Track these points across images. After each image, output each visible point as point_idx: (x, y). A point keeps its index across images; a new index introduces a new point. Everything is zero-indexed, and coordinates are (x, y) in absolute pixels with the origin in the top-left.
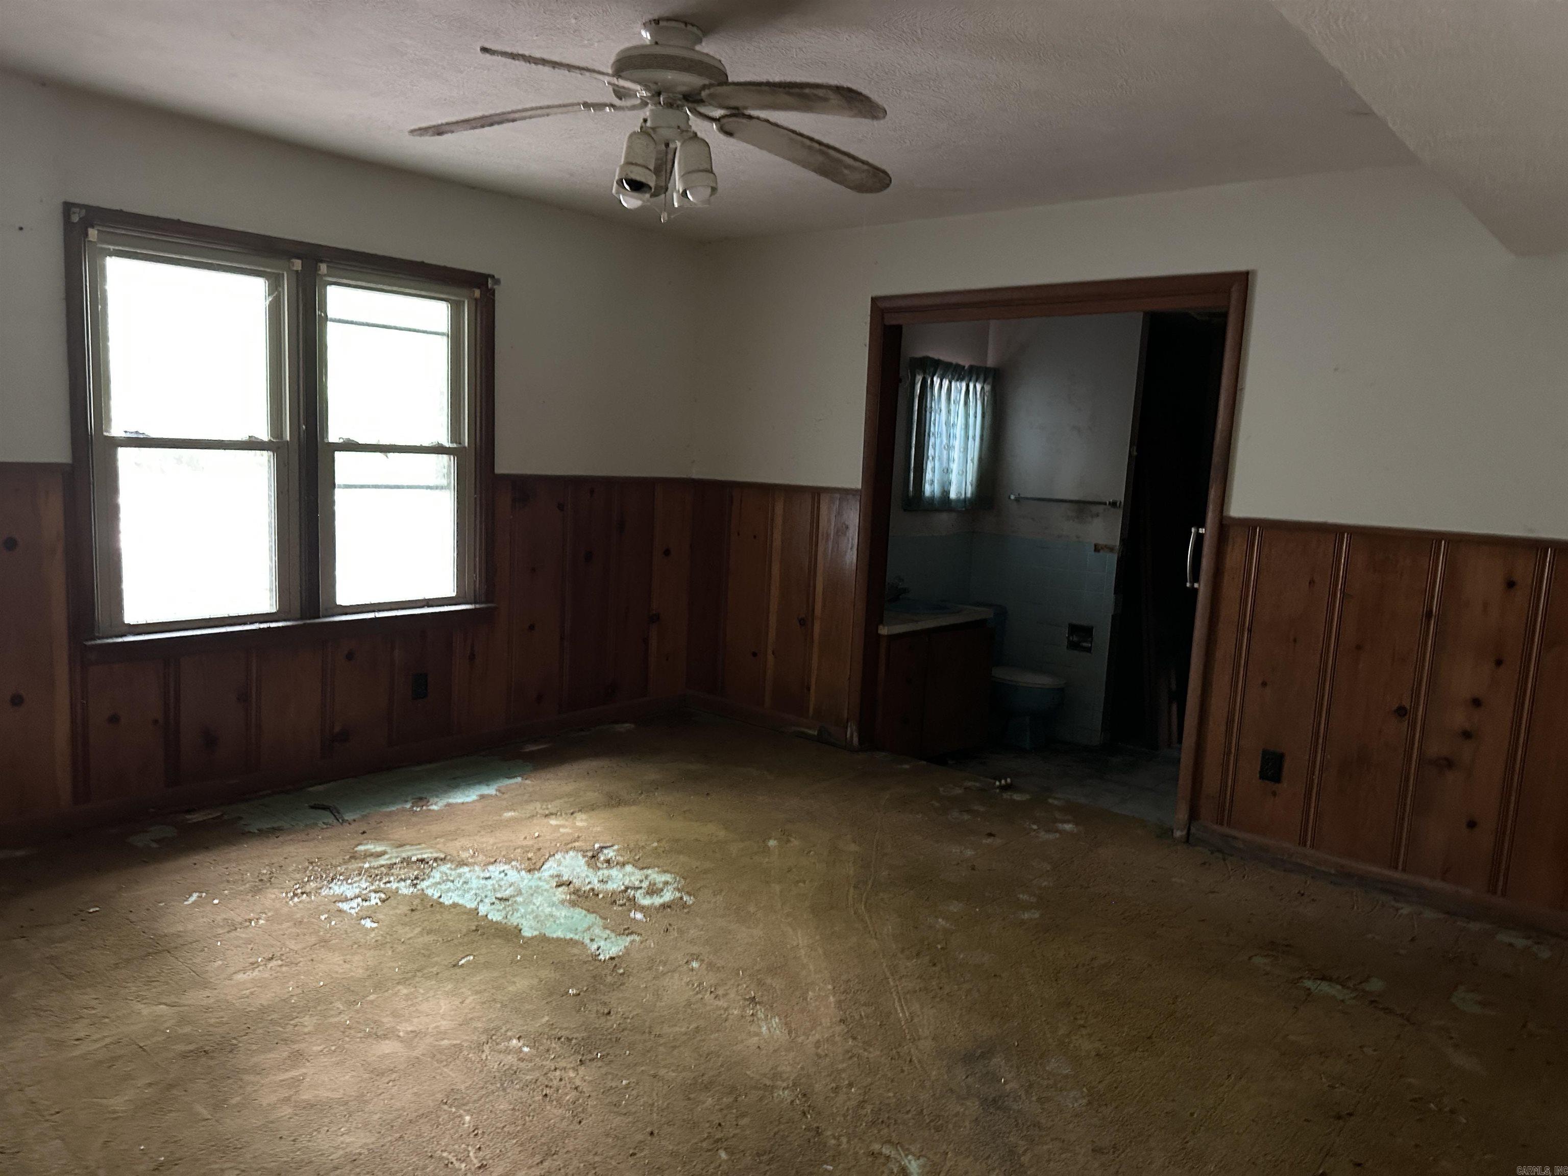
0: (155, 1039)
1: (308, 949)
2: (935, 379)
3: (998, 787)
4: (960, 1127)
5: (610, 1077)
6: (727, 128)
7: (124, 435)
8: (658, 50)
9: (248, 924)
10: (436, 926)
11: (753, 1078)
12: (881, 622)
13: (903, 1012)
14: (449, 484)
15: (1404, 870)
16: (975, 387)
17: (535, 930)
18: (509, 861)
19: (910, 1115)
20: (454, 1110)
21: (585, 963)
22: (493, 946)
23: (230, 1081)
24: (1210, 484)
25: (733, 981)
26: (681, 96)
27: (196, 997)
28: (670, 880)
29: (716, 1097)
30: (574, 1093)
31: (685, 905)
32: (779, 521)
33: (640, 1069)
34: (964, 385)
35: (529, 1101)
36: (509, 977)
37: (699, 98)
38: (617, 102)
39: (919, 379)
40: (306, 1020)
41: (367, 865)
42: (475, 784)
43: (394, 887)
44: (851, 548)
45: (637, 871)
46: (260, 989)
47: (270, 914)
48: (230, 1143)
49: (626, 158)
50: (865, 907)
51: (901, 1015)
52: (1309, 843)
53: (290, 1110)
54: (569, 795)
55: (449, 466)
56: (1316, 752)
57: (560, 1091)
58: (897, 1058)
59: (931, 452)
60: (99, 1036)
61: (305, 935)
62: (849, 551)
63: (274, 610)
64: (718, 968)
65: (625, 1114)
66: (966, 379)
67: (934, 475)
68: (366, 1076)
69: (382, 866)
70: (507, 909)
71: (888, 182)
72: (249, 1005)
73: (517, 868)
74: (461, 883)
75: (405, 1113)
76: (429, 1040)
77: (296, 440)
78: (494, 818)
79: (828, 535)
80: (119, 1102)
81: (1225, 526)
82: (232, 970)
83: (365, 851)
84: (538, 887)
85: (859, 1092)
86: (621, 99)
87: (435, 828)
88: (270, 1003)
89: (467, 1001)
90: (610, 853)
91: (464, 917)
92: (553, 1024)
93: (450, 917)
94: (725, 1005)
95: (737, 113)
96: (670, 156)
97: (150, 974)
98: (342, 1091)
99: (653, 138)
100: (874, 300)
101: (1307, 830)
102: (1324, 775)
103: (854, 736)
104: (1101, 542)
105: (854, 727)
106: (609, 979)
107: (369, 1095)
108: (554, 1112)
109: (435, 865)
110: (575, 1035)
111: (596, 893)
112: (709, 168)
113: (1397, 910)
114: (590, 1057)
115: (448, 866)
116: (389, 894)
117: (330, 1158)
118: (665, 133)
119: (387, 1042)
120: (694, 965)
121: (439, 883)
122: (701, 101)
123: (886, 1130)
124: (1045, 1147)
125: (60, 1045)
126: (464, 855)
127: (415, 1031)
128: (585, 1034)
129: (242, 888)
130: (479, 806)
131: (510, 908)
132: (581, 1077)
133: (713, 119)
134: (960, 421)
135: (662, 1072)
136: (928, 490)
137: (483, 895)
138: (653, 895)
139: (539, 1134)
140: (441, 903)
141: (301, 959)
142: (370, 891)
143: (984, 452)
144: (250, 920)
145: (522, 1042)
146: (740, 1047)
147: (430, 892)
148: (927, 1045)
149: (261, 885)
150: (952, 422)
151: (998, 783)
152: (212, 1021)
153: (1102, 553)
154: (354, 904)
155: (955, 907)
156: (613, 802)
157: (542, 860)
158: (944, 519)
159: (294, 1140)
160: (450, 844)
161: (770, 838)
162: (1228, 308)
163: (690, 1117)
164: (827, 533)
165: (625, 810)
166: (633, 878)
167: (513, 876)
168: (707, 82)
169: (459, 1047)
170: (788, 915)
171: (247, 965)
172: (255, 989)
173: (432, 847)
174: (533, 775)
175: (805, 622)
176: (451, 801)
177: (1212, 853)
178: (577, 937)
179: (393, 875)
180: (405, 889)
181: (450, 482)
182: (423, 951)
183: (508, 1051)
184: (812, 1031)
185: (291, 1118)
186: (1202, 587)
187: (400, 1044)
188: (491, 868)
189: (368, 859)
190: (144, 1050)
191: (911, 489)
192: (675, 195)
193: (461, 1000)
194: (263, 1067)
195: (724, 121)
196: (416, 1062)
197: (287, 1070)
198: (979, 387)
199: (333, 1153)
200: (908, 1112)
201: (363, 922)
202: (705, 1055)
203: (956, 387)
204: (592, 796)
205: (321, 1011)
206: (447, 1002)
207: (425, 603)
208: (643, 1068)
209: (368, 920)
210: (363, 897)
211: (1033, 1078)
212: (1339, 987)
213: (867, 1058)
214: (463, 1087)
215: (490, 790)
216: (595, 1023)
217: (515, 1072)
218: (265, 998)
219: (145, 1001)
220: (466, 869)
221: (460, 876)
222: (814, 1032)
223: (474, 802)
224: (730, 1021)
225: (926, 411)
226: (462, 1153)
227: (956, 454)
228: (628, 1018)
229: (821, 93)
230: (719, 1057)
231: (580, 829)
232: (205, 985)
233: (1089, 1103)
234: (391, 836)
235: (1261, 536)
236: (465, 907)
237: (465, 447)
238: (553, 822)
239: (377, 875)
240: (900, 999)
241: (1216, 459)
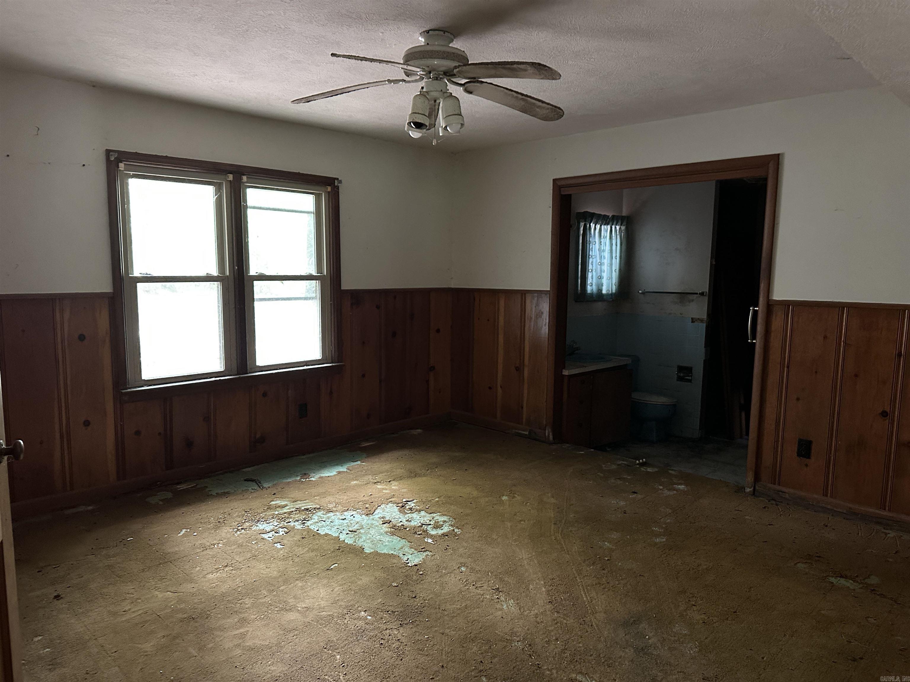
0: (165, 612)
1: (246, 560)
2: (591, 224)
3: (638, 464)
4: (622, 665)
5: (417, 634)
6: (469, 89)
7: (140, 275)
8: (429, 48)
9: (213, 546)
10: (316, 547)
11: (499, 635)
12: (564, 368)
13: (587, 597)
14: (316, 296)
15: (889, 510)
16: (616, 228)
17: (372, 549)
18: (355, 509)
19: (592, 657)
20: (331, 652)
21: (401, 568)
22: (348, 558)
23: (207, 635)
24: (761, 281)
25: (485, 578)
26: (443, 73)
27: (188, 587)
28: (447, 520)
29: (478, 646)
30: (398, 643)
31: (456, 535)
32: (502, 310)
33: (434, 629)
34: (609, 227)
35: (372, 647)
36: (358, 576)
37: (452, 73)
38: (407, 79)
39: (582, 224)
40: (247, 601)
41: (277, 513)
42: (334, 465)
43: (292, 525)
44: (545, 325)
45: (428, 515)
46: (221, 583)
47: (225, 541)
48: (208, 670)
49: (413, 110)
50: (561, 535)
51: (585, 599)
52: (829, 495)
53: (240, 651)
54: (387, 471)
55: (316, 286)
56: (832, 439)
57: (389, 642)
58: (583, 624)
59: (590, 267)
60: (136, 609)
61: (244, 552)
62: (544, 326)
63: (222, 369)
64: (477, 571)
65: (427, 655)
66: (611, 223)
67: (592, 280)
68: (282, 632)
69: (285, 513)
70: (356, 537)
71: (562, 114)
72: (216, 592)
73: (360, 513)
74: (329, 522)
75: (304, 654)
76: (315, 612)
77: (232, 274)
78: (346, 485)
79: (531, 318)
80: (148, 646)
81: (771, 305)
82: (206, 572)
83: (276, 504)
84: (372, 524)
85: (561, 644)
86: (408, 76)
87: (314, 491)
88: (227, 591)
89: (336, 590)
90: (412, 504)
91: (332, 541)
92: (383, 603)
93: (323, 541)
94: (482, 592)
95: (474, 80)
96: (437, 107)
97: (161, 575)
98: (268, 641)
99: (427, 98)
100: (554, 180)
101: (828, 486)
102: (837, 454)
103: (550, 435)
104: (696, 316)
105: (550, 430)
106: (415, 577)
107: (283, 643)
108: (386, 654)
109: (315, 512)
110: (397, 610)
111: (405, 527)
112: (460, 113)
113: (886, 534)
114: (406, 622)
115: (322, 512)
116: (290, 529)
117: (264, 678)
118: (435, 94)
119: (291, 613)
120: (463, 570)
121: (317, 522)
122: (454, 75)
123: (579, 666)
124: (674, 677)
125: (115, 614)
126: (330, 506)
127: (307, 607)
128: (402, 609)
129: (209, 526)
130: (338, 478)
131: (357, 536)
132: (402, 633)
133: (461, 85)
134: (608, 248)
135: (447, 631)
136: (589, 289)
137: (342, 529)
138: (437, 529)
139: (379, 667)
140: (318, 534)
141: (243, 566)
142: (279, 528)
143: (622, 265)
144: (214, 545)
145: (367, 613)
146: (491, 617)
147: (312, 527)
148: (601, 616)
149: (220, 524)
150: (602, 249)
151: (637, 462)
152: (196, 601)
153: (696, 323)
154: (270, 535)
155: (615, 535)
156: (413, 475)
157: (374, 509)
158: (600, 306)
159: (243, 669)
160: (323, 500)
161: (503, 495)
162: (767, 175)
163: (464, 657)
164: (530, 316)
165: (419, 480)
166: (425, 519)
167: (358, 518)
168: (457, 64)
169: (332, 616)
170: (516, 540)
171: (214, 569)
172: (219, 583)
173: (312, 502)
174: (367, 460)
175: (519, 369)
176: (322, 475)
177: (769, 501)
178: (395, 553)
179: (291, 518)
180: (298, 526)
181: (317, 295)
182: (309, 562)
183: (359, 618)
184: (533, 608)
185: (241, 656)
186: (758, 342)
187: (298, 614)
188: (346, 513)
189: (277, 509)
190: (160, 617)
191: (579, 289)
192: (440, 129)
193: (332, 590)
194: (225, 627)
195: (466, 85)
196: (307, 625)
197: (237, 629)
198: (618, 227)
199: (264, 676)
200: (591, 655)
201: (276, 545)
202: (471, 622)
203: (604, 228)
204: (399, 472)
205: (255, 595)
206: (324, 590)
207: (305, 364)
208: (436, 629)
209: (279, 544)
210: (275, 531)
211: (665, 636)
212: (851, 581)
213: (566, 624)
214: (335, 639)
215: (343, 469)
216: (408, 603)
217: (364, 631)
218: (224, 588)
219: (160, 590)
220: (331, 514)
221: (328, 518)
222: (534, 608)
223: (335, 475)
224: (485, 602)
225: (587, 243)
226: (336, 677)
227: (605, 268)
228: (426, 600)
229: (522, 66)
230: (479, 623)
231: (395, 490)
232: (191, 581)
233: (700, 650)
234: (289, 496)
235: (793, 310)
236: (332, 536)
237: (324, 275)
238: (379, 486)
239: (282, 518)
240: (584, 589)
241: (763, 265)
